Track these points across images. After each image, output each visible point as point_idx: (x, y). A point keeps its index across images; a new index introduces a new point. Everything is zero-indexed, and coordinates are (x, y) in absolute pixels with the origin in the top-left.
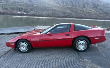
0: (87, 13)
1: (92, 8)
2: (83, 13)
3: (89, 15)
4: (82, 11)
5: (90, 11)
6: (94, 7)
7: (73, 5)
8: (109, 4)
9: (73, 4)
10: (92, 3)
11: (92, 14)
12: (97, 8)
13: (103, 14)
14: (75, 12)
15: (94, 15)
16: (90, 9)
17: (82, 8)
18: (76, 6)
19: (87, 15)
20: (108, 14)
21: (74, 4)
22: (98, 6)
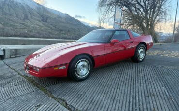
0: (33, 28)
1: (40, 21)
2: (27, 27)
3: (36, 32)
4: (23, 24)
5: (38, 26)
6: (43, 20)
7: (5, 14)
8: (61, 18)
9: (3, 11)
10: (38, 13)
11: (42, 31)
12: (46, 21)
13: (57, 30)
14: (11, 25)
15: (45, 32)
16: (38, 23)
17: (22, 19)
18: (11, 15)
19: (34, 31)
20: (62, 30)
21: (7, 12)
22: (47, 18)
